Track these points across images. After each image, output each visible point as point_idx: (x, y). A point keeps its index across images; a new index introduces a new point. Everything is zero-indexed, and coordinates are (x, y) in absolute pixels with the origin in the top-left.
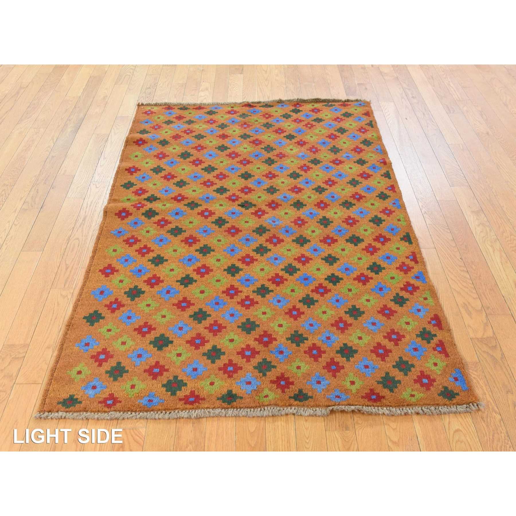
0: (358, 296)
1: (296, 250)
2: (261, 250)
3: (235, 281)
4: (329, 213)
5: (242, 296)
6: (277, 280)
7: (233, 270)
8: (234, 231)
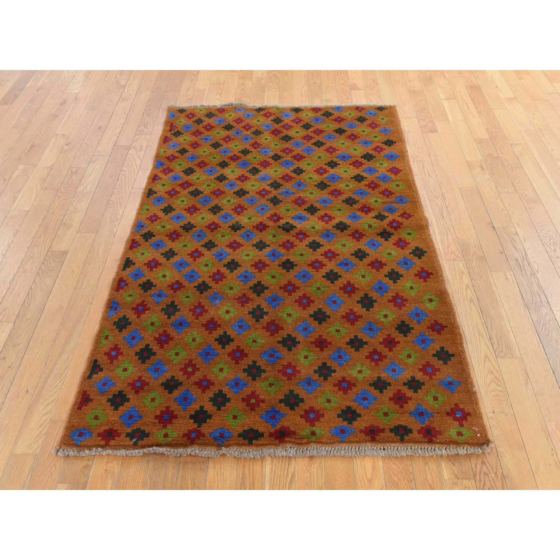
0: (210, 155)
1: (247, 186)
2: (276, 185)
3: (297, 164)
4: (209, 218)
5: (290, 155)
6: (265, 164)
7: (299, 171)
8: (300, 202)
